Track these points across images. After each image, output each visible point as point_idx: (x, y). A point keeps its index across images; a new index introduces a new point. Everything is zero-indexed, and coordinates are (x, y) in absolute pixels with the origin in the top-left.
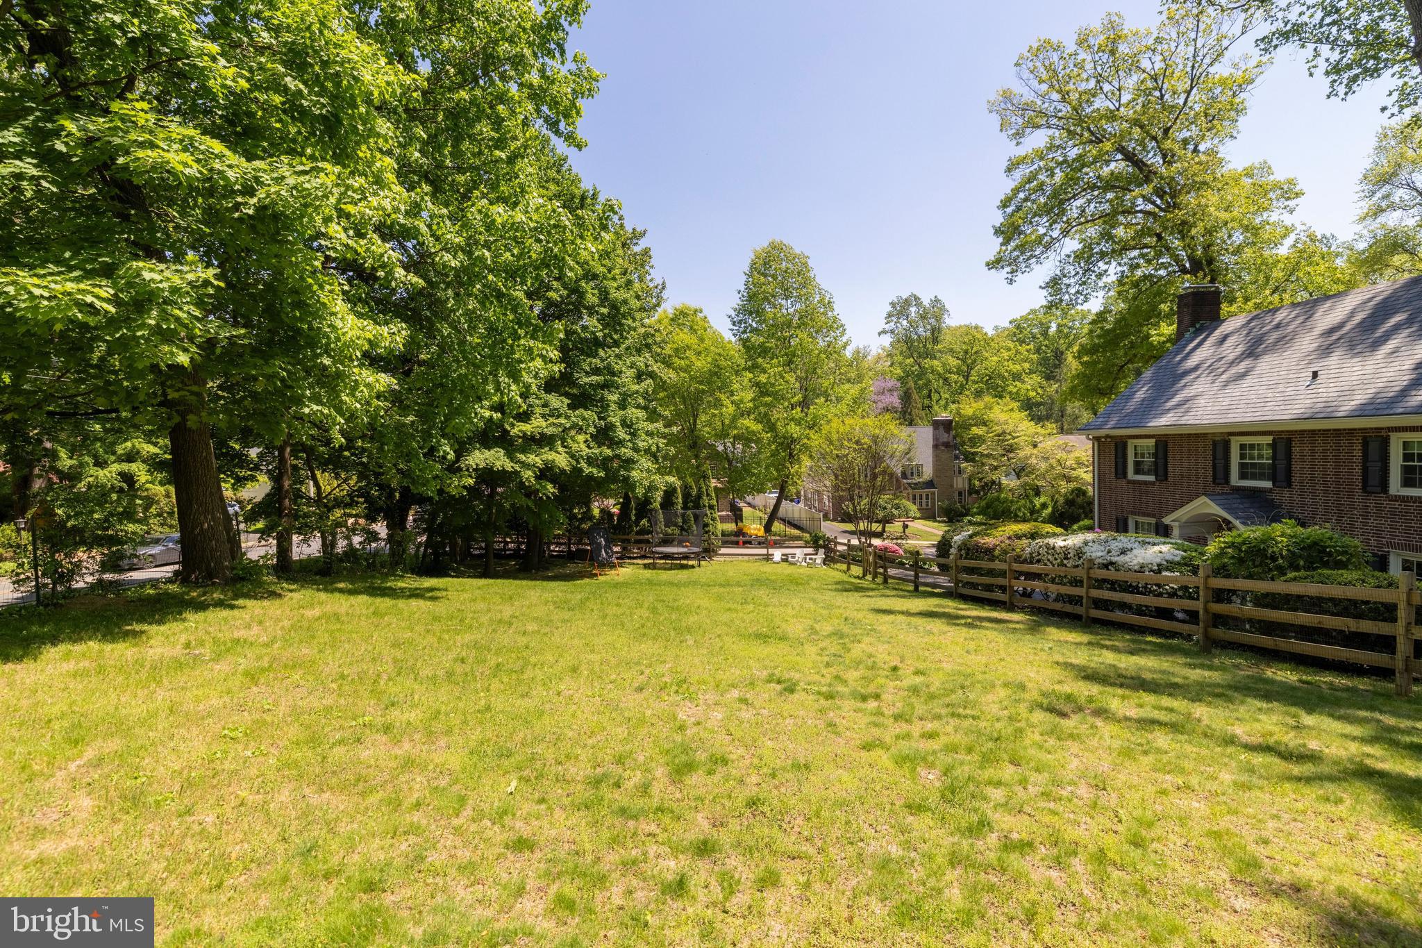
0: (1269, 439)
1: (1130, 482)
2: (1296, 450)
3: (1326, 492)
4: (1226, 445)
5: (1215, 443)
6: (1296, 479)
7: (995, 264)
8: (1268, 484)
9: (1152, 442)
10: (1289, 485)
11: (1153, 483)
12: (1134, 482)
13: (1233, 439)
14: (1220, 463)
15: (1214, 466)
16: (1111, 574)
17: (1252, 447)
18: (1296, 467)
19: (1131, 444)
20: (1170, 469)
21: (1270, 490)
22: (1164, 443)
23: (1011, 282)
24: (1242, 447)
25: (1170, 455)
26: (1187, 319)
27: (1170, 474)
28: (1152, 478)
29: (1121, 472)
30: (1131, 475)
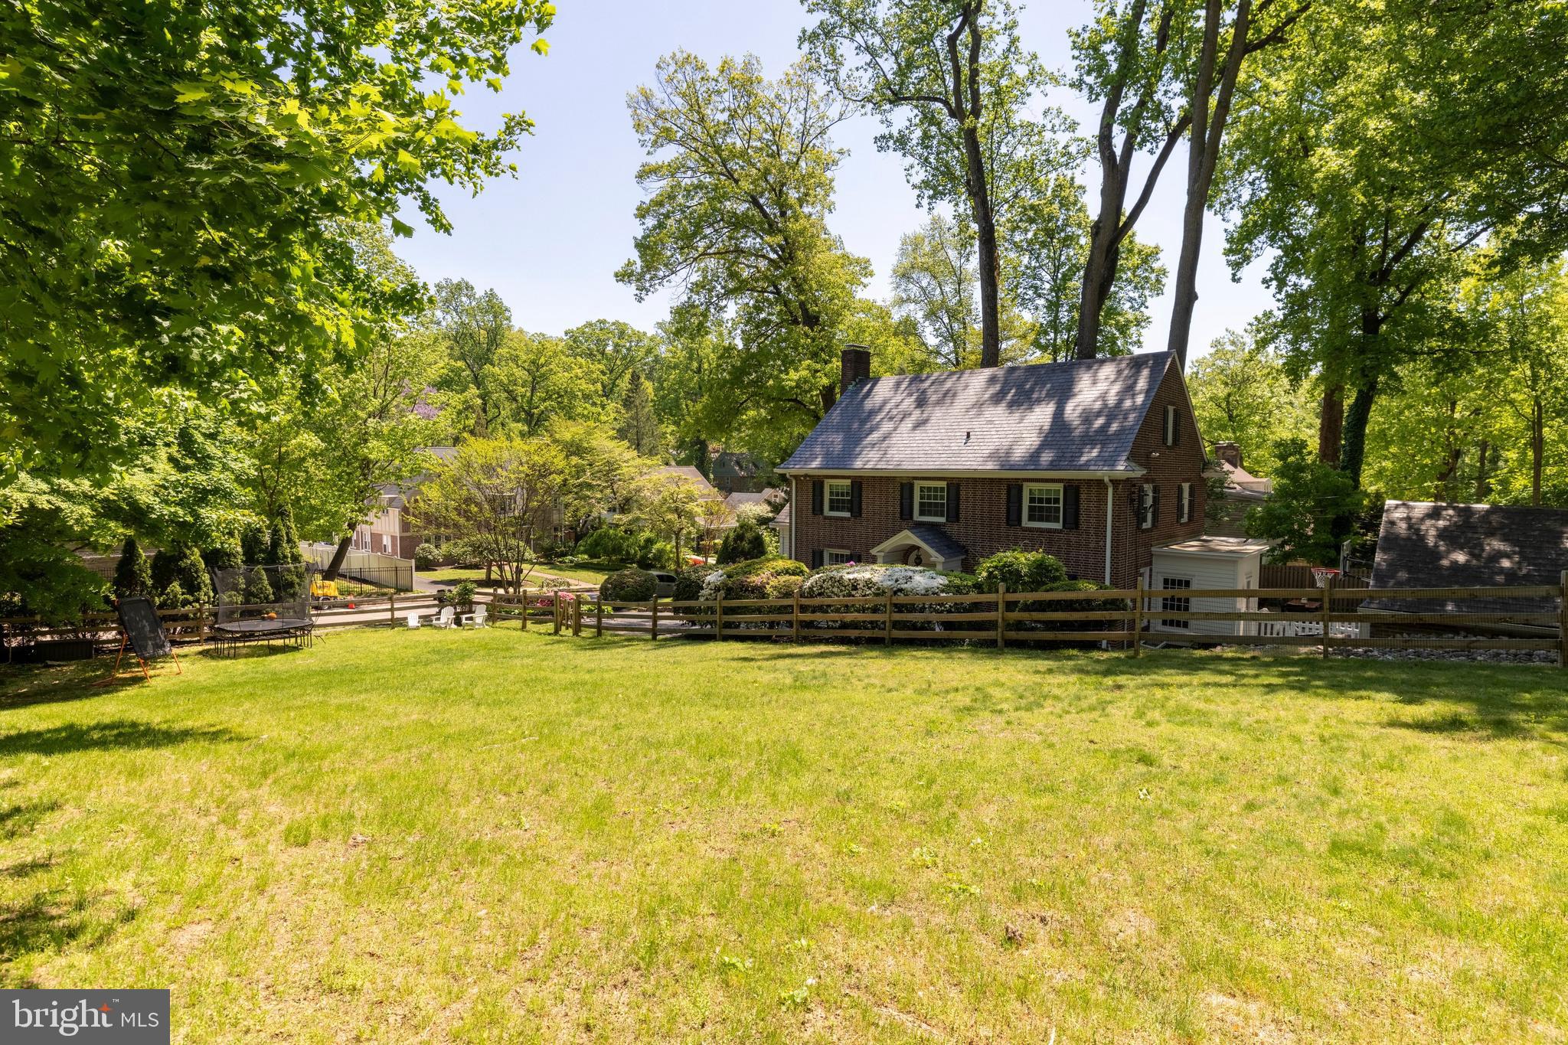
0: (943, 484)
1: (826, 518)
2: (963, 493)
3: (982, 525)
4: (911, 486)
5: (902, 485)
6: (962, 516)
7: (624, 276)
8: (942, 520)
9: (848, 482)
10: (957, 519)
11: (848, 519)
12: (830, 518)
13: (916, 482)
14: (906, 502)
15: (902, 504)
16: (901, 599)
17: (929, 489)
18: (962, 506)
19: (827, 483)
20: (864, 506)
21: (944, 525)
22: (859, 483)
23: (640, 300)
24: (922, 489)
25: (864, 494)
26: (850, 374)
27: (864, 511)
28: (847, 514)
29: (817, 509)
30: (827, 512)
